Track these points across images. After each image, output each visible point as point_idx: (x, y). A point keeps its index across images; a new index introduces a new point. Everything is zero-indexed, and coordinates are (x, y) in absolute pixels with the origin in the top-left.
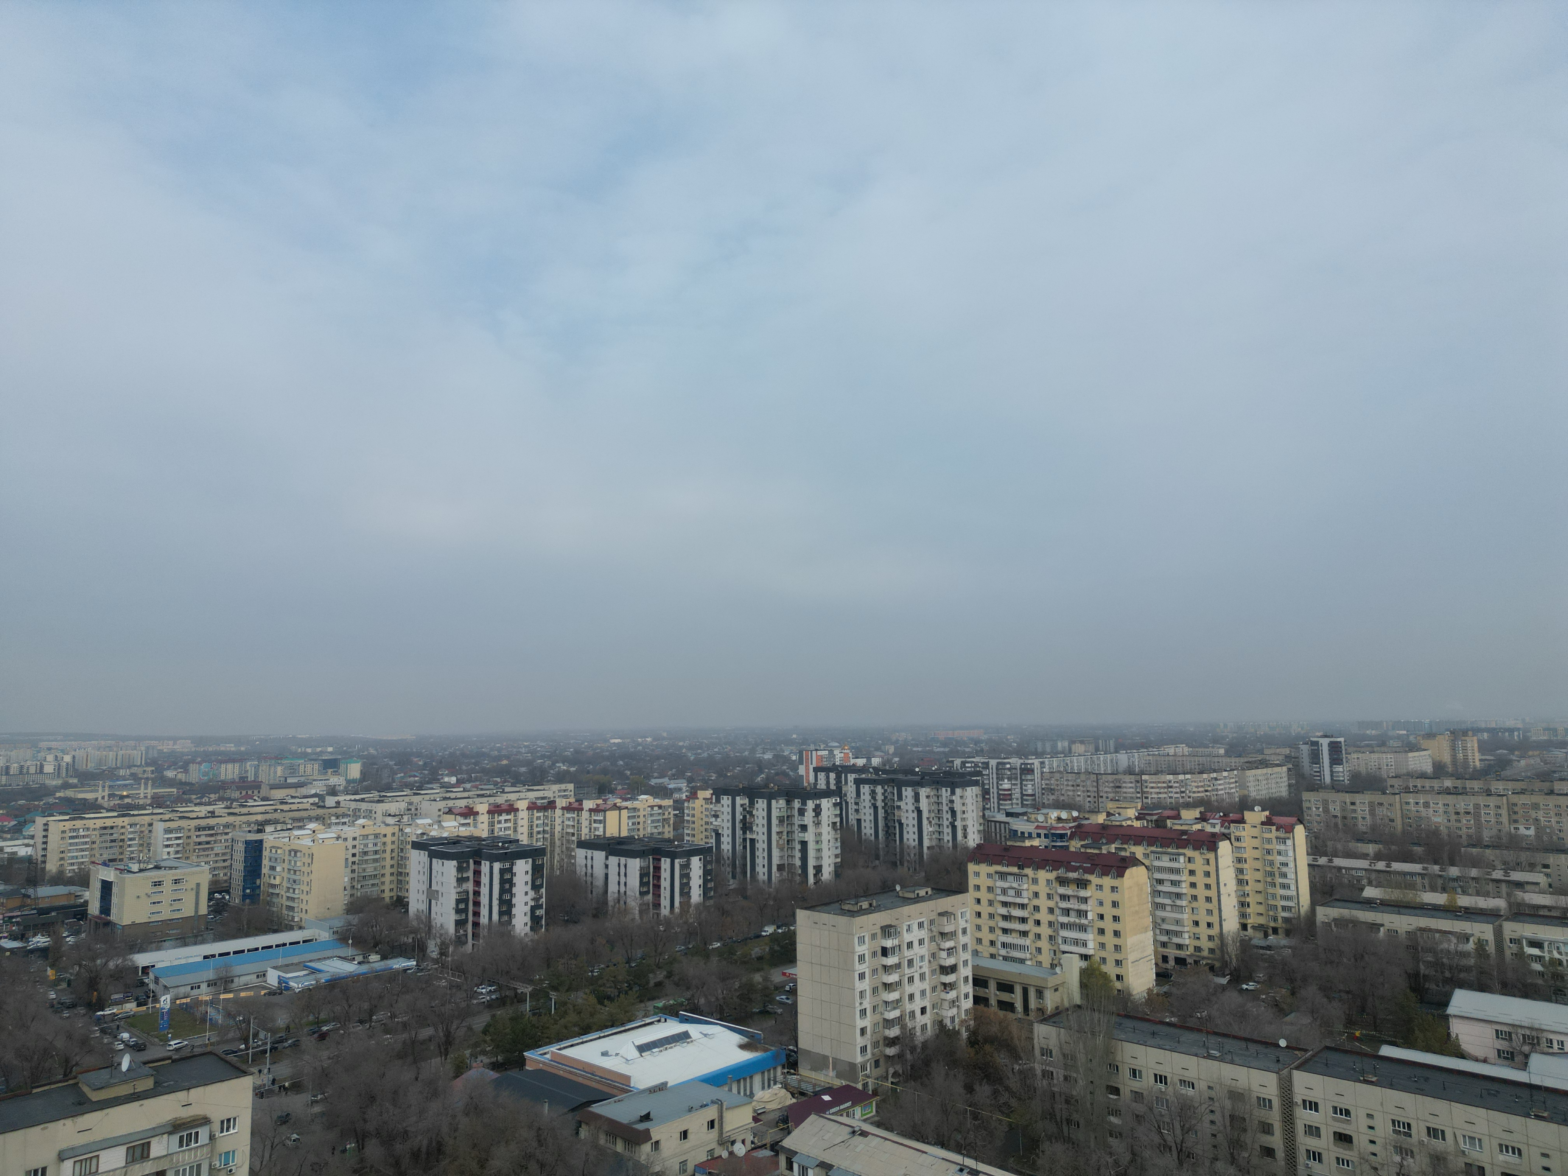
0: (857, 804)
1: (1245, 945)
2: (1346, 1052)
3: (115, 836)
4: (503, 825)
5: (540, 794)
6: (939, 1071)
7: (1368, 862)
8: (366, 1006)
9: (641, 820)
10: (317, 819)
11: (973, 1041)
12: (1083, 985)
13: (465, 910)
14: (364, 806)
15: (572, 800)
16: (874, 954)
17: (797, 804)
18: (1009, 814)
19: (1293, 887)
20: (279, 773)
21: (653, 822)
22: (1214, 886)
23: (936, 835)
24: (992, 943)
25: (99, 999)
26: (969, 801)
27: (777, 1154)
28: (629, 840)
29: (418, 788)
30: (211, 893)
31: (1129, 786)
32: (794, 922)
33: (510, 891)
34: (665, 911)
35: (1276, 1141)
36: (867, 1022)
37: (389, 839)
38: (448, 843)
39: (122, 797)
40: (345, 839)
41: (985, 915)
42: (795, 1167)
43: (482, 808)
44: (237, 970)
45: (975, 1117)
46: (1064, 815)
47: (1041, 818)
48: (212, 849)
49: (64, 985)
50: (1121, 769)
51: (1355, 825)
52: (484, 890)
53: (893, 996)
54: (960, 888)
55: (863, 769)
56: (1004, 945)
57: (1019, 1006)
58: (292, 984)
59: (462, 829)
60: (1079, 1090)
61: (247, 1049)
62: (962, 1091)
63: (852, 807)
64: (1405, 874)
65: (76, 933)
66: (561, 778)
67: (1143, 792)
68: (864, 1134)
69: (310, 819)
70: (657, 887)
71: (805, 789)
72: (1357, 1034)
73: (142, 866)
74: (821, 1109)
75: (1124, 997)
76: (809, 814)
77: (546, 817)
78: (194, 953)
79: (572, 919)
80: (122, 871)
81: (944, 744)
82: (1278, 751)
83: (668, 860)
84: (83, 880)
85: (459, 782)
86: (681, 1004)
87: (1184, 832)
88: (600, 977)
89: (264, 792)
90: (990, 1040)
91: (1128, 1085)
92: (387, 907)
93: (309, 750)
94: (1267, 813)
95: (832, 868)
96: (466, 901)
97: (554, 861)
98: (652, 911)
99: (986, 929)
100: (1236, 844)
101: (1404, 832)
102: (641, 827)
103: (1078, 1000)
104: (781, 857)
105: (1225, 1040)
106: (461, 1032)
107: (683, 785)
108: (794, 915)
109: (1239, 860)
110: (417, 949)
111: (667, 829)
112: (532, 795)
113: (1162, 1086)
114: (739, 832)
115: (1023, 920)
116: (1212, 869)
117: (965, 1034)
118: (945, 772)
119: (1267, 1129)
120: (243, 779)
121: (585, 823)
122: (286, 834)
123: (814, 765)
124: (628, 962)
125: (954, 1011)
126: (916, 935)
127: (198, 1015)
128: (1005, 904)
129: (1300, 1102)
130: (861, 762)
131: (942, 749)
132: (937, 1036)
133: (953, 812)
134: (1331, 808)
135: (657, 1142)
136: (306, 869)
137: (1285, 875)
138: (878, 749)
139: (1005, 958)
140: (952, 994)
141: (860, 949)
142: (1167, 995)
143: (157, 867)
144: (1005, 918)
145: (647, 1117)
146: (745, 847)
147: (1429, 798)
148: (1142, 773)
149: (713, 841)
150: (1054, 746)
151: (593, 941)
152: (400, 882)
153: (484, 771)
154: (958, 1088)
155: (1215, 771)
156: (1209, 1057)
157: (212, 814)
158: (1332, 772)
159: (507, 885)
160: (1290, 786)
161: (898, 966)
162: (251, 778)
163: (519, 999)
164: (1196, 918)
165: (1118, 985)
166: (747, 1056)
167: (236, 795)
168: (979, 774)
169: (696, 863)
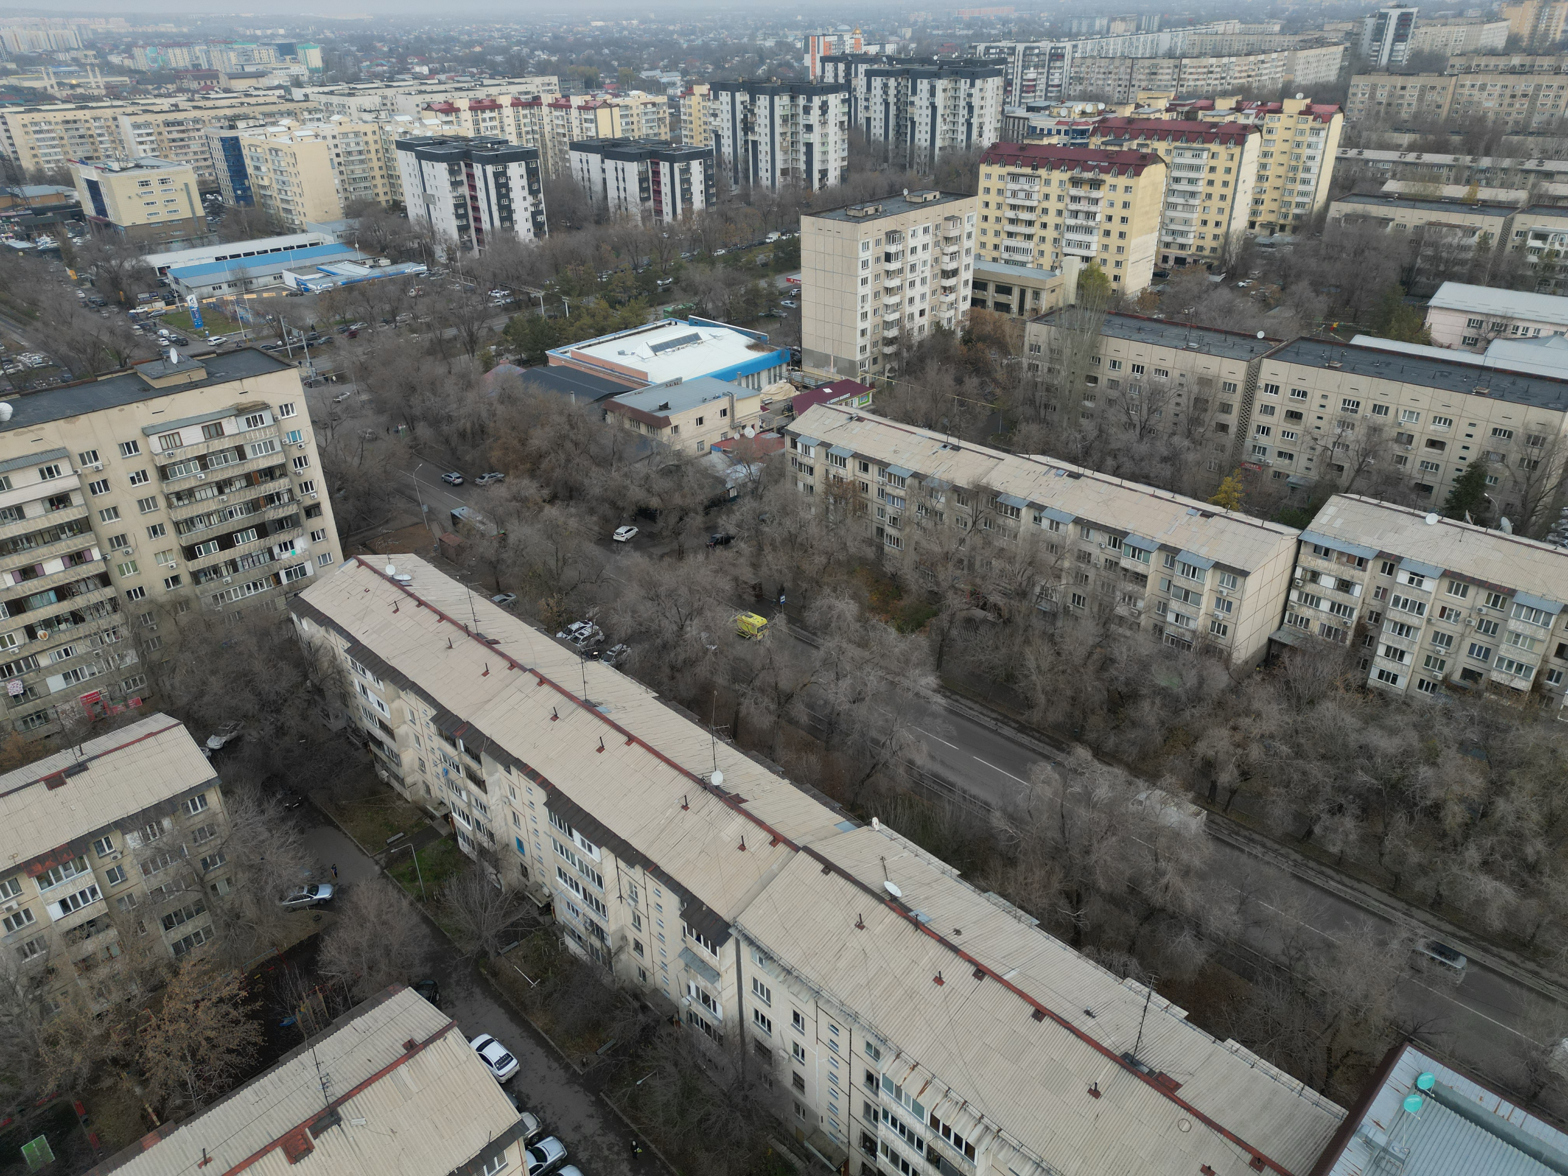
0: (867, 100)
1: (1248, 243)
2: (1319, 341)
3: (82, 131)
4: (489, 124)
5: (522, 88)
6: (932, 368)
7: (1398, 154)
8: (387, 307)
9: (635, 119)
10: (289, 113)
11: (967, 340)
12: (1080, 286)
13: (465, 216)
14: (335, 100)
15: (558, 95)
16: (878, 260)
17: (802, 101)
18: (1030, 109)
19: (1313, 182)
20: (234, 61)
21: (647, 121)
22: (1231, 184)
23: (950, 134)
24: (996, 247)
25: (128, 298)
26: (989, 94)
27: (783, 436)
28: (623, 142)
29: (389, 79)
30: (203, 194)
31: (1165, 75)
32: (798, 229)
33: (507, 196)
34: (668, 218)
35: (1232, 420)
36: (868, 325)
37: (370, 138)
38: (434, 144)
39: (73, 87)
40: (324, 138)
41: (992, 219)
42: (799, 446)
43: (463, 103)
44: (253, 271)
45: (962, 404)
46: (1089, 108)
47: (1064, 112)
48: (188, 146)
49: (88, 285)
50: (1161, 52)
51: (1398, 113)
52: (481, 195)
53: (893, 300)
54: (970, 192)
55: (875, 59)
56: (1007, 249)
57: (1015, 307)
58: (310, 286)
59: (446, 127)
60: (1061, 379)
61: (285, 344)
62: (952, 383)
63: (862, 103)
64: (1432, 166)
65: (81, 234)
66: (543, 69)
67: (1180, 79)
68: (860, 419)
69: (281, 114)
70: (658, 192)
71: (811, 83)
72: (1335, 325)
73: (123, 165)
74: (823, 399)
75: (1118, 296)
76: (816, 112)
77: (533, 115)
78: (206, 254)
79: (575, 226)
80: (103, 170)
81: (968, 26)
82: (1339, 26)
83: (667, 164)
84: (68, 180)
85: (433, 73)
86: (690, 309)
87: (1214, 125)
88: (609, 283)
89: (224, 81)
90: (983, 338)
91: (1105, 373)
92: (385, 211)
93: (259, 33)
94: (1308, 101)
95: (838, 172)
96: (464, 205)
97: (548, 163)
98: (654, 218)
99: (990, 233)
100: (1266, 136)
101: (1447, 120)
102: (635, 127)
103: (1072, 300)
104: (785, 161)
105: (1206, 333)
106: (483, 332)
107: (676, 77)
108: (798, 222)
109: (1265, 155)
110: (425, 254)
111: (663, 130)
112: (515, 89)
113: (1138, 375)
114: (740, 134)
115: (1030, 223)
116: (1234, 165)
117: (959, 334)
118: (966, 61)
119: (1226, 408)
120: (196, 66)
121: (575, 123)
122: (260, 130)
123: (822, 54)
124: (635, 268)
125: (952, 313)
126: (921, 239)
127: (229, 315)
128: (1013, 207)
129: (1263, 385)
130: (873, 50)
131: (965, 32)
132: (933, 336)
133: (970, 108)
134: (1378, 94)
135: (676, 427)
136: (291, 169)
137: (1308, 170)
138: (893, 33)
139: (1007, 262)
140: (952, 297)
141: (864, 255)
142: (1160, 293)
143: (138, 166)
144: (1012, 221)
145: (665, 407)
146: (747, 150)
147: (1488, 79)
148: (1184, 56)
149: (713, 143)
150: (1091, 26)
151: (598, 248)
152: (392, 185)
153: (456, 59)
154: (948, 380)
155: (1264, 52)
156: (1188, 348)
157: (176, 108)
158: (1392, 50)
159: (503, 189)
160: (1341, 68)
161: (901, 271)
162: (205, 66)
163: (534, 303)
164: (1205, 217)
165: (1114, 285)
166: (754, 355)
167: (194, 85)
168: (1003, 61)
169: (696, 167)
